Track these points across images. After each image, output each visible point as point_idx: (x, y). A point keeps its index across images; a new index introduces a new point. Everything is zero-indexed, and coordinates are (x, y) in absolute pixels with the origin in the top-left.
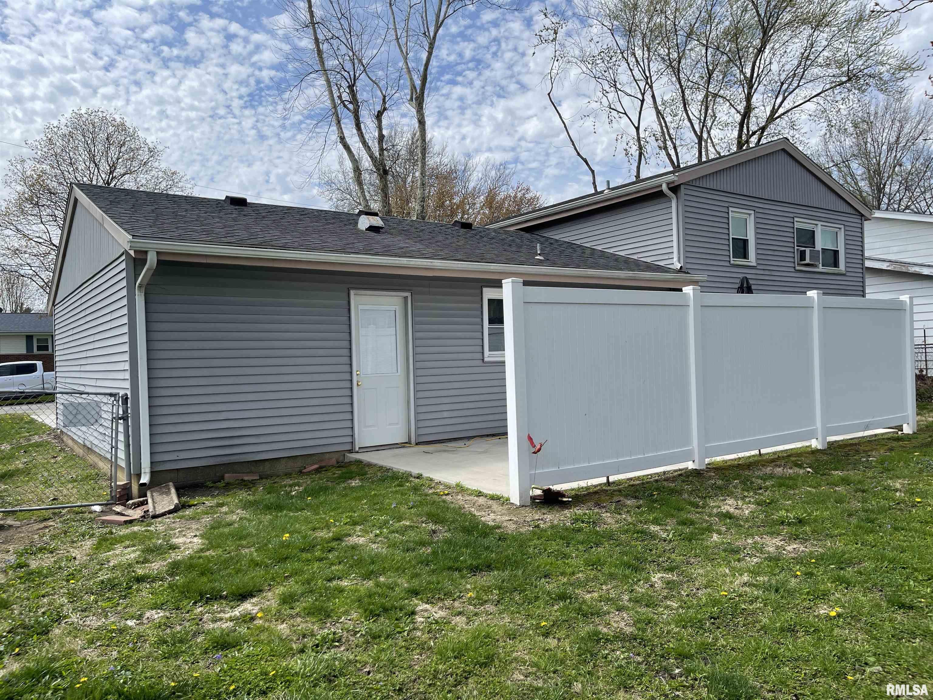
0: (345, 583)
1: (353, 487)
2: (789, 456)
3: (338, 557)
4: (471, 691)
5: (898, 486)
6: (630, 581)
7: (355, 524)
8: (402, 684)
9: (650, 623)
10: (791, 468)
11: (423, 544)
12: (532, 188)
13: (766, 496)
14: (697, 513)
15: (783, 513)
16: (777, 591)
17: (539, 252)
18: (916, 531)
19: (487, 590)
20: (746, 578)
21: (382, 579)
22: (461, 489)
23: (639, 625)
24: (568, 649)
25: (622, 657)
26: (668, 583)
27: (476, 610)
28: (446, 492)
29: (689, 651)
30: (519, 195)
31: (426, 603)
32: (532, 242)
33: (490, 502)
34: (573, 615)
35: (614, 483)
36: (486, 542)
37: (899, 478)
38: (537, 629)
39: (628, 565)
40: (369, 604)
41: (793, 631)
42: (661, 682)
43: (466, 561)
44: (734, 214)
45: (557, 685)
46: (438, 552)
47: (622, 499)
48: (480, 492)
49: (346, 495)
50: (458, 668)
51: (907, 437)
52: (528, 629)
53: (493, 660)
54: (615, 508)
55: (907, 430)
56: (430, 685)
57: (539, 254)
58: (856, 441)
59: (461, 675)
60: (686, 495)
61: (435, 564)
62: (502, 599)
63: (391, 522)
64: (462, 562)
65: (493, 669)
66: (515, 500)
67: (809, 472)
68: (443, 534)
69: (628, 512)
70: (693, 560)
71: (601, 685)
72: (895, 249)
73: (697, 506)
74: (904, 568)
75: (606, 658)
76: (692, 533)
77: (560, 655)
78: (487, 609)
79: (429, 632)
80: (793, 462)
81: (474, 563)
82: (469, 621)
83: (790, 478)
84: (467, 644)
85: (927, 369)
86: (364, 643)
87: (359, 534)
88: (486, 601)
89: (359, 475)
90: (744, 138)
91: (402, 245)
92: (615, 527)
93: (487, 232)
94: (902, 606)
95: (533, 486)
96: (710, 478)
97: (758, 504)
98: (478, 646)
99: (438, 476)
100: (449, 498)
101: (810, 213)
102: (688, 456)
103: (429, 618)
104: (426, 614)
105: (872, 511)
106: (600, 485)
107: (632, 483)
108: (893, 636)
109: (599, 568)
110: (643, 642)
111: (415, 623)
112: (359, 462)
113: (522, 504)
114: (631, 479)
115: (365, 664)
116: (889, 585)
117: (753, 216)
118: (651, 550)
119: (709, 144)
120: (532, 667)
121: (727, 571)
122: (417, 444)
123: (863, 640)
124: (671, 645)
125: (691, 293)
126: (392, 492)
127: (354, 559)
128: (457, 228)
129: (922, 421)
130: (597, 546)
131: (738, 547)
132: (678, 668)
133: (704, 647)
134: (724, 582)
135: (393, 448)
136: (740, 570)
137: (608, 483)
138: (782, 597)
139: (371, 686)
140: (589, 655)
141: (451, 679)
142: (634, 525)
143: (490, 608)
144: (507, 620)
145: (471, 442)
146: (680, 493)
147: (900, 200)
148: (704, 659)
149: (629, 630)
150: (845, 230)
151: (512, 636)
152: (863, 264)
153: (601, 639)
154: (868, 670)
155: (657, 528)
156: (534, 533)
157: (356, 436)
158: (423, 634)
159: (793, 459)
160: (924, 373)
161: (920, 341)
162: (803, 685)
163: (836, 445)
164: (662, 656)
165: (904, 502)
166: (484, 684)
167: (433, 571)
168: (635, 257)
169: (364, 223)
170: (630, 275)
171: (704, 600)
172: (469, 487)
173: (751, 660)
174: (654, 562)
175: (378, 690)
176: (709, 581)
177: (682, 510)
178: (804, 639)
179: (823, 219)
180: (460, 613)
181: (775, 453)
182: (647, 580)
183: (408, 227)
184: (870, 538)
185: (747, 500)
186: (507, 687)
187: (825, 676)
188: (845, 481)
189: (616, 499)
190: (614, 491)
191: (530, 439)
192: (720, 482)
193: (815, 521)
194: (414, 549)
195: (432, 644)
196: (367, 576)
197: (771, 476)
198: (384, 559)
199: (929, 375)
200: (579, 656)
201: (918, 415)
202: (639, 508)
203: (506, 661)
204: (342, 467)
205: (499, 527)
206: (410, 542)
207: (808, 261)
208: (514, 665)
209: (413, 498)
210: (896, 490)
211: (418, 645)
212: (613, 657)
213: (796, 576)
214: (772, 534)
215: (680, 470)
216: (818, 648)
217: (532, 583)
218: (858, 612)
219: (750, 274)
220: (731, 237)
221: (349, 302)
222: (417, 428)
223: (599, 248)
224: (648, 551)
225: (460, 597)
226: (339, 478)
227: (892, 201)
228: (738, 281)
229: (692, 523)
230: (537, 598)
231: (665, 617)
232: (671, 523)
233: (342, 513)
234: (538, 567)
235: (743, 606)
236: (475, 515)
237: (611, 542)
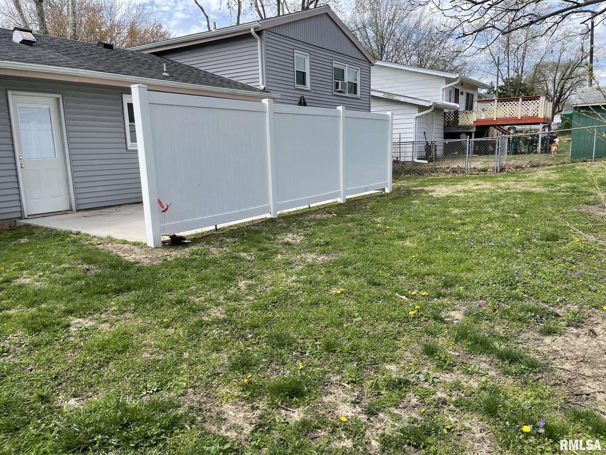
0: (12, 312)
1: (21, 244)
2: (325, 208)
3: (7, 294)
4: (110, 370)
5: (379, 221)
6: (225, 287)
7: (22, 269)
8: (58, 373)
9: (235, 311)
10: (325, 214)
11: (78, 278)
12: (164, 26)
13: (310, 231)
14: (270, 243)
15: (318, 239)
16: (310, 283)
17: (165, 70)
18: (385, 244)
19: (126, 304)
20: (294, 278)
21: (43, 306)
22: (111, 240)
23: (228, 313)
24: (181, 333)
25: (216, 333)
26: (249, 286)
27: (117, 318)
28: (99, 243)
29: (258, 323)
30: (155, 30)
31: (79, 318)
32: (161, 63)
33: (133, 247)
34: (186, 312)
35: (220, 229)
36: (127, 273)
37: (380, 216)
38: (161, 324)
39: (225, 278)
40: (32, 324)
41: (317, 304)
42: (239, 343)
43: (111, 287)
44: (297, 54)
45: (172, 356)
46: (90, 283)
47: (224, 238)
48: (125, 241)
49: (16, 250)
50: (101, 357)
51: (387, 195)
52: (155, 325)
53: (128, 348)
54: (219, 245)
55: (387, 191)
56: (79, 371)
57: (166, 72)
58: (361, 198)
59: (104, 361)
60: (264, 233)
61: (86, 292)
62: (137, 308)
63: (53, 266)
64: (108, 288)
65: (128, 354)
66: (151, 244)
67: (334, 216)
68: (95, 270)
69: (228, 246)
70: (265, 271)
71: (201, 352)
72: (387, 85)
73: (270, 240)
74: (377, 264)
75: (206, 335)
76: (266, 256)
77: (176, 337)
78: (126, 316)
79: (80, 337)
80: (327, 211)
81: (117, 287)
82: (112, 324)
83: (324, 220)
84: (109, 341)
85: (400, 157)
86: (27, 351)
87: (26, 276)
88: (125, 311)
89: (27, 235)
90: (306, 5)
91: (50, 56)
92: (217, 256)
93: (126, 52)
94: (375, 284)
95: (163, 234)
96: (280, 223)
97: (305, 236)
98: (117, 340)
99: (93, 232)
100: (101, 247)
101: (341, 58)
102: (267, 210)
103: (81, 327)
104: (79, 326)
105: (365, 235)
106: (211, 231)
107: (232, 228)
108: (368, 301)
109: (206, 282)
110: (230, 322)
111: (69, 332)
112: (28, 226)
113: (155, 247)
114: (231, 226)
115: (28, 365)
116: (369, 274)
117: (308, 56)
118: (240, 268)
119: (284, 6)
120: (156, 348)
121: (284, 275)
122: (77, 211)
123: (353, 304)
124: (248, 322)
125: (267, 103)
126: (54, 245)
127: (20, 294)
128: (100, 47)
129: (395, 186)
130: (206, 268)
131: (292, 261)
132: (250, 334)
133: (267, 320)
134: (282, 282)
135: (57, 215)
136: (291, 274)
137: (216, 229)
138: (313, 286)
139: (33, 378)
140: (195, 336)
141: (96, 365)
142: (231, 254)
143: (128, 315)
144: (140, 321)
145: (121, 208)
146: (260, 232)
147: (393, 57)
148: (267, 326)
149: (222, 317)
150: (361, 71)
151: (143, 331)
152: (369, 93)
153: (203, 324)
154: (354, 320)
155: (245, 254)
156: (163, 264)
157: (25, 207)
158: (76, 339)
159: (327, 209)
160: (399, 159)
161: (397, 140)
162: (320, 333)
163: (350, 200)
164: (242, 329)
165: (381, 229)
166: (120, 364)
167: (86, 296)
168: (235, 79)
169: (18, 37)
170: (231, 91)
171: (269, 293)
172: (118, 238)
173: (292, 323)
174: (242, 274)
175: (38, 381)
176: (273, 282)
177: (261, 242)
178: (323, 308)
179: (349, 63)
180: (105, 321)
181: (317, 207)
182: (236, 285)
183: (59, 44)
184: (362, 249)
185: (300, 234)
186: (137, 363)
187: (332, 326)
188: (353, 220)
189: (220, 239)
190: (220, 234)
191: (160, 202)
192: (284, 225)
193: (335, 242)
194: (71, 283)
195: (82, 344)
196: (32, 305)
197: (314, 220)
198: (45, 291)
199: (401, 161)
200: (189, 336)
201: (393, 182)
202: (234, 243)
203: (138, 347)
204: (14, 230)
205: (138, 263)
206: (68, 278)
207: (340, 89)
208: (143, 349)
209: (71, 248)
210: (378, 223)
211: (72, 347)
212: (210, 334)
213: (322, 274)
214: (311, 252)
215: (262, 219)
216: (330, 311)
217: (159, 296)
218: (352, 290)
219: (306, 95)
220: (295, 70)
221: (7, 100)
222: (76, 199)
223: (211, 71)
224: (238, 268)
225: (105, 311)
226: (10, 238)
227: (389, 57)
228: (298, 99)
229: (266, 249)
230: (162, 305)
231: (245, 306)
232: (254, 250)
233: (12, 263)
234: (164, 285)
235: (291, 294)
236: (120, 256)
237: (215, 265)
